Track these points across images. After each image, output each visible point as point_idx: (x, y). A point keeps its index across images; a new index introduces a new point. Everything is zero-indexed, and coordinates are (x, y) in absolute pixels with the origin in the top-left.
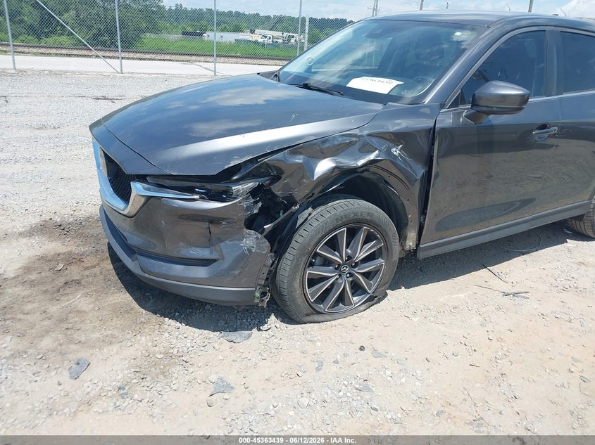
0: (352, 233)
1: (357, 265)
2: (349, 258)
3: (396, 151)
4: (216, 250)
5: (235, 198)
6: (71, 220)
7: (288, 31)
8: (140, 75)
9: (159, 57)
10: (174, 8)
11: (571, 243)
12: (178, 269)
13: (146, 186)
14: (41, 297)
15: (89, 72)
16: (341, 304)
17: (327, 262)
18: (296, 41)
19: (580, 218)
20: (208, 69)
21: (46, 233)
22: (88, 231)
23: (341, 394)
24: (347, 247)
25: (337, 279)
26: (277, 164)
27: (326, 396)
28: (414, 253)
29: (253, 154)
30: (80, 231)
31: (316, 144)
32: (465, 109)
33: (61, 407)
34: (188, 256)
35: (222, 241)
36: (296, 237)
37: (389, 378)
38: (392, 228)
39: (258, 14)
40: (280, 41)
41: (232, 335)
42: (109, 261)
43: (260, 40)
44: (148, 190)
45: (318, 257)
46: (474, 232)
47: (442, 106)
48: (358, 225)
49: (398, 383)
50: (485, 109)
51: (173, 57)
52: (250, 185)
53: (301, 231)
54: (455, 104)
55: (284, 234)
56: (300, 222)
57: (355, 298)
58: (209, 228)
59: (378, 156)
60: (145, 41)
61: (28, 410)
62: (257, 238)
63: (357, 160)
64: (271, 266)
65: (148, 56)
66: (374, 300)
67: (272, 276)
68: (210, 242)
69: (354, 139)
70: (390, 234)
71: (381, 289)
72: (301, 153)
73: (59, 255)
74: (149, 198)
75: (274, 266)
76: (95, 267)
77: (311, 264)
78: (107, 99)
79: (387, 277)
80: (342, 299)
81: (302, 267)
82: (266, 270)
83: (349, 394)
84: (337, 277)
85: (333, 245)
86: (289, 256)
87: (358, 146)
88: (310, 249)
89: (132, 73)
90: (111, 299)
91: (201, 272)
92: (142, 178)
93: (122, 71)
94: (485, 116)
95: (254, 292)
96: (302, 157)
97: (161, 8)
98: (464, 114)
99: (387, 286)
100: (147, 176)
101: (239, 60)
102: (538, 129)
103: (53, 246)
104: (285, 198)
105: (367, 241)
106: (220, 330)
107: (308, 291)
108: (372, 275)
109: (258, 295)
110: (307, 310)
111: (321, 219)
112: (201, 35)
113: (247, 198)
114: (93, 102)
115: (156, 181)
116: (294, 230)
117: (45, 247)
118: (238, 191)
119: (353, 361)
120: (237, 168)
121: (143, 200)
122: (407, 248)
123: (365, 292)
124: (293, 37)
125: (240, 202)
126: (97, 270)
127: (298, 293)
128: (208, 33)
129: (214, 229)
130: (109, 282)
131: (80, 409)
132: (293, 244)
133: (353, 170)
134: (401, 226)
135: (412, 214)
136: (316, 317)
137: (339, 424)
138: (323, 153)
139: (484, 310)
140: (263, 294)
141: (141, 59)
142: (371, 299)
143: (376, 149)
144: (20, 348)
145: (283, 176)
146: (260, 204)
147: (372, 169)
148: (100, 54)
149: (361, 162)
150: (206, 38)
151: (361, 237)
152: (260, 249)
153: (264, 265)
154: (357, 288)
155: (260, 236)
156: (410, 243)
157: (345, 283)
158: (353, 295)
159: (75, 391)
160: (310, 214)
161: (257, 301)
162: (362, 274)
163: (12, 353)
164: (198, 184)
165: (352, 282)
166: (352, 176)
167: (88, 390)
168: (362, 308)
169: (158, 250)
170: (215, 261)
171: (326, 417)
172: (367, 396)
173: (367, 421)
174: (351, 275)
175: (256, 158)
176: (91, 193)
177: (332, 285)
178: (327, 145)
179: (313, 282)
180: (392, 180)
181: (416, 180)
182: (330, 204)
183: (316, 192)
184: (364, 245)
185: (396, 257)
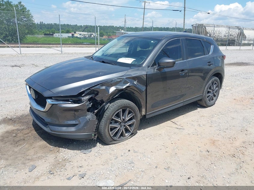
0: (124, 111)
1: (126, 122)
2: (124, 120)
3: (135, 83)
4: (78, 121)
5: (83, 102)
6: (15, 117)
7: (90, 32)
8: (29, 55)
9: (35, 46)
10: (39, 23)
11: (199, 109)
12: (64, 129)
13: (52, 100)
14: (11, 146)
15: (6, 54)
16: (122, 137)
17: (116, 122)
18: (94, 36)
19: (201, 100)
20: (58, 50)
21: (6, 123)
22: (23, 120)
23: (124, 165)
24: (123, 116)
25: (120, 128)
26: (97, 90)
27: (119, 166)
28: (145, 116)
29: (88, 87)
30: (20, 121)
31: (109, 82)
32: (156, 67)
33: (29, 180)
34: (68, 124)
35: (80, 117)
36: (105, 114)
37: (140, 159)
38: (137, 108)
39: (76, 25)
40: (87, 36)
41: (85, 151)
42: (34, 131)
43: (79, 36)
44: (53, 102)
45: (113, 121)
46: (164, 108)
47: (149, 67)
48: (125, 108)
49: (143, 160)
50: (162, 67)
51: (42, 46)
52: (88, 97)
53: (107, 112)
54: (153, 66)
55: (100, 113)
56: (106, 108)
57: (127, 134)
58: (74, 113)
59: (129, 85)
60: (28, 38)
61: (17, 183)
62: (92, 115)
63: (123, 86)
64: (97, 125)
65: (31, 46)
66: (133, 134)
67: (97, 128)
68: (75, 118)
69: (121, 80)
70: (137, 111)
71: (135, 130)
72: (104, 86)
73: (13, 130)
74: (53, 104)
75: (98, 125)
76: (29, 133)
77: (111, 123)
78: (17, 66)
79: (137, 126)
80: (122, 135)
81: (108, 124)
82: (95, 126)
83: (127, 165)
84: (120, 127)
85: (118, 115)
86: (103, 121)
87: (123, 82)
88: (110, 117)
89: (25, 54)
90: (38, 144)
91: (73, 129)
92: (50, 98)
93: (21, 53)
94: (162, 69)
95: (92, 134)
96: (105, 86)
97: (34, 24)
98: (156, 69)
99: (137, 129)
100: (52, 97)
101: (70, 45)
102: (181, 71)
103: (10, 128)
104: (100, 101)
105: (129, 113)
106: (80, 150)
107: (110, 133)
108: (132, 125)
109: (93, 135)
110: (111, 140)
111: (113, 107)
112: (52, 35)
113: (87, 102)
114: (11, 68)
115: (55, 98)
116: (104, 111)
117: (7, 128)
118: (84, 99)
119: (127, 155)
120: (83, 92)
121: (51, 105)
122: (143, 115)
123: (130, 132)
124: (92, 34)
125: (85, 103)
126: (30, 134)
127: (107, 133)
128: (56, 34)
129: (76, 113)
130: (36, 138)
131: (35, 180)
132: (104, 116)
133: (122, 90)
134: (140, 108)
135: (143, 103)
136: (114, 142)
137: (124, 174)
138: (111, 85)
139: (170, 134)
140: (95, 135)
141: (28, 47)
142: (132, 134)
143: (129, 82)
144: (8, 163)
145: (99, 93)
146: (92, 104)
147: (128, 89)
148: (9, 45)
149: (124, 87)
150: (55, 36)
151: (127, 112)
152: (93, 118)
153: (95, 124)
154: (127, 130)
155: (92, 114)
156: (143, 113)
157: (123, 129)
158: (126, 133)
159: (32, 175)
160: (109, 106)
161: (93, 137)
162: (128, 125)
163: (5, 165)
164: (70, 98)
165: (125, 128)
166: (122, 92)
167: (37, 174)
168: (129, 138)
169: (57, 123)
170: (77, 124)
171: (120, 173)
172: (133, 165)
173: (133, 172)
174: (125, 126)
175: (90, 88)
176: (21, 106)
177: (118, 130)
178: (113, 82)
179: (112, 129)
180: (135, 92)
181: (143, 92)
182: (116, 102)
183: (110, 98)
184: (128, 115)
185: (139, 119)
